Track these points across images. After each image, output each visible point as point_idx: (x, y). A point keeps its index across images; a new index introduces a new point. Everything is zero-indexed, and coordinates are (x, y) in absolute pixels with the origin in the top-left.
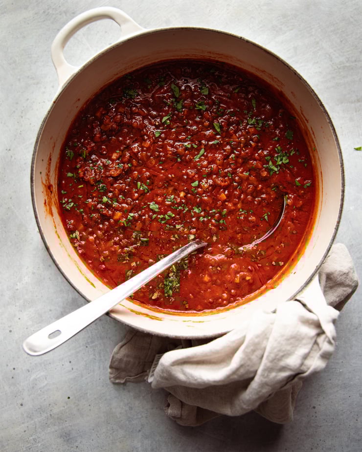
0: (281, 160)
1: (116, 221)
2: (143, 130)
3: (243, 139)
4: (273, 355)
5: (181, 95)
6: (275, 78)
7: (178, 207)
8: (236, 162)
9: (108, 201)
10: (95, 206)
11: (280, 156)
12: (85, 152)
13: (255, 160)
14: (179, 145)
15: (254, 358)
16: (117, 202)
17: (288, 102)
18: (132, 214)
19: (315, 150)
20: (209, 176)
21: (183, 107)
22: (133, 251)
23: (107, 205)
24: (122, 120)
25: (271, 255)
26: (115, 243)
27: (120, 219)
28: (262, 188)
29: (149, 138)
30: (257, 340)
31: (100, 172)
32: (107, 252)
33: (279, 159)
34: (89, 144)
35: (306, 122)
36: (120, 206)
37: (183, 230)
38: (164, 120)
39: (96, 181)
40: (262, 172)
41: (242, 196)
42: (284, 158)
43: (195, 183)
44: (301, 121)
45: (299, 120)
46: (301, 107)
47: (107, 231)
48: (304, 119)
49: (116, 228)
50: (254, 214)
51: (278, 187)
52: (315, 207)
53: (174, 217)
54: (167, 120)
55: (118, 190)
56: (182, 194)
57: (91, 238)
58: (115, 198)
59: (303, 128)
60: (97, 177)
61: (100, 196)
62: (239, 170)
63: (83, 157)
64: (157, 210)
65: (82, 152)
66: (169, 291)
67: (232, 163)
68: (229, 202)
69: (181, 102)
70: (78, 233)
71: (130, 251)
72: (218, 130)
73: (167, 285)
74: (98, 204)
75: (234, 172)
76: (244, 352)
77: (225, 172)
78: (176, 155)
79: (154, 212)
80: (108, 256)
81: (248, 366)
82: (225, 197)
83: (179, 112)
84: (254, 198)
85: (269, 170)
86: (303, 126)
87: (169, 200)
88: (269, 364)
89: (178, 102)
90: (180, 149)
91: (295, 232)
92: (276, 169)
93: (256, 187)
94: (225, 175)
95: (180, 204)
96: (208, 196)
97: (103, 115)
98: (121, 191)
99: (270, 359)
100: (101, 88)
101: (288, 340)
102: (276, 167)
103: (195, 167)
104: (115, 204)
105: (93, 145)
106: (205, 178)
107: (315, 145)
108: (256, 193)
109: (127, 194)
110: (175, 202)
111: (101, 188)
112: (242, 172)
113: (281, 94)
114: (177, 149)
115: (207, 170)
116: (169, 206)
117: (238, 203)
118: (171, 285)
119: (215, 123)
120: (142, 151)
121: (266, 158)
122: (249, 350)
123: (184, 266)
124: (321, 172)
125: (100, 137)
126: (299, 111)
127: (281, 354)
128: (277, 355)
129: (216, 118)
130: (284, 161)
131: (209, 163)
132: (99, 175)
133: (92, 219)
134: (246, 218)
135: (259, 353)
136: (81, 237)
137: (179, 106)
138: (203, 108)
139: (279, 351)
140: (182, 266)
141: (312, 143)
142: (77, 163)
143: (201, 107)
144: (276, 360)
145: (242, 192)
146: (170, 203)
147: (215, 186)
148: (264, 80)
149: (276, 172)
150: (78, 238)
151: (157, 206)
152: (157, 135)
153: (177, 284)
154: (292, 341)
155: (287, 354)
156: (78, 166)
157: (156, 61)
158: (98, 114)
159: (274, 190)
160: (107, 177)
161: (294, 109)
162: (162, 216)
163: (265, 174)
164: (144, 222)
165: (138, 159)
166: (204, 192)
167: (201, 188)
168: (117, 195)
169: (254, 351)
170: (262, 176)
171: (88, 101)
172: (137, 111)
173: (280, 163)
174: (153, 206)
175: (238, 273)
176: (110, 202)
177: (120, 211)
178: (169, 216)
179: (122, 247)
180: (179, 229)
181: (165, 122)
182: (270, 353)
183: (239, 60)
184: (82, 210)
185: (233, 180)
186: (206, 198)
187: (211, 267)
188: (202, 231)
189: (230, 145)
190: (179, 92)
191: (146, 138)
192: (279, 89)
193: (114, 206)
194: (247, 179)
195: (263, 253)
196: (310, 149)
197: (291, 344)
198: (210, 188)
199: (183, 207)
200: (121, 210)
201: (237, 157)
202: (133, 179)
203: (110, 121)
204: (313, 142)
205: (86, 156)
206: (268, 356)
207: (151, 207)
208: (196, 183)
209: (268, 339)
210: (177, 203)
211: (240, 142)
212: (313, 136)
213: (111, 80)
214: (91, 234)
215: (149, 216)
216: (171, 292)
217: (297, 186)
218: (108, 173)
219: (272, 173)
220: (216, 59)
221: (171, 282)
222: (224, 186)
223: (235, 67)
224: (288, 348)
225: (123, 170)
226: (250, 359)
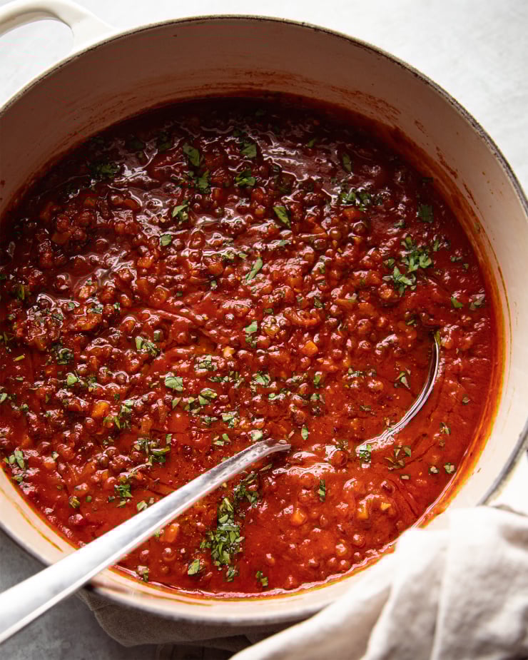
0: (417, 262)
1: (99, 420)
2: (136, 236)
3: (335, 232)
4: (456, 616)
5: (204, 162)
6: (380, 101)
7: (223, 377)
8: (328, 278)
9: (77, 382)
10: (53, 393)
11: (413, 255)
12: (24, 289)
13: (365, 268)
14: (211, 257)
15: (417, 629)
16: (98, 380)
17: (411, 146)
18: (129, 402)
19: (481, 229)
20: (278, 308)
21: (211, 184)
22: (139, 476)
23: (78, 390)
24: (92, 222)
25: (426, 452)
26: (100, 466)
27: (105, 415)
28: (387, 323)
29: (151, 249)
30: (416, 588)
31: (58, 325)
32: (84, 486)
33: (412, 261)
34: (29, 272)
35: (452, 177)
36: (104, 388)
37: (238, 423)
38: (175, 213)
39: (52, 344)
40: (383, 290)
41: (349, 343)
42: (422, 259)
43: (251, 326)
44: (443, 180)
45: (441, 181)
46: (438, 149)
47: (80, 443)
48: (448, 172)
49: (100, 434)
50: (377, 377)
51: (417, 317)
52: (500, 342)
53: (217, 398)
54: (182, 211)
55: (98, 358)
56: (228, 352)
57: (49, 460)
58: (91, 373)
59: (450, 193)
60: (52, 334)
61: (60, 373)
62: (336, 292)
63: (20, 299)
64: (180, 388)
65: (18, 289)
66: (221, 556)
67: (320, 281)
68: (325, 356)
69: (206, 174)
70: (21, 454)
71: (132, 478)
72: (285, 220)
73: (217, 543)
74: (57, 390)
75: (326, 298)
76: (394, 616)
77: (309, 300)
78: (207, 276)
79: (175, 393)
80: (86, 495)
81: (407, 650)
82: (315, 348)
83: (204, 195)
84: (373, 343)
85: (394, 285)
86: (448, 191)
87: (202, 365)
88: (451, 639)
89: (201, 176)
90: (213, 264)
91: (466, 401)
92: (409, 282)
93: (374, 322)
94: (311, 304)
95: (224, 371)
96: (280, 349)
97: (55, 214)
98: (104, 359)
99: (453, 624)
100: (47, 164)
101: (484, 577)
102: (409, 276)
103: (247, 294)
104: (94, 386)
105: (38, 273)
106: (270, 314)
107: (477, 220)
108: (375, 333)
109: (116, 363)
110: (216, 368)
111: (61, 356)
112: (342, 296)
113: (397, 135)
114: (207, 264)
115: (271, 299)
116: (204, 378)
117: (343, 356)
118: (225, 540)
119: (278, 208)
120: (140, 275)
121: (386, 262)
122: (403, 611)
123: (249, 496)
124: (499, 269)
125: (51, 259)
126: (436, 159)
127: (474, 611)
128: (465, 615)
129: (278, 199)
130: (421, 264)
131: (275, 284)
132: (56, 332)
133: (46, 421)
134: (363, 386)
135: (424, 618)
136: (26, 461)
137: (203, 184)
138: (251, 181)
139: (469, 603)
140: (245, 497)
141: (472, 220)
142: (9, 312)
143: (245, 180)
144: (466, 625)
145: (348, 334)
146: (205, 370)
147: (291, 328)
148: (360, 117)
149: (409, 286)
150: (22, 463)
151: (180, 380)
152: (165, 242)
153: (237, 538)
154: (492, 579)
155: (488, 612)
156: (12, 317)
157: (149, 105)
158: (45, 215)
159: (412, 325)
160: (72, 333)
161: (427, 160)
162: (191, 400)
163: (388, 293)
164: (155, 416)
165: (131, 293)
166: (273, 341)
167: (265, 335)
168: (96, 367)
169: (414, 613)
170: (384, 300)
171: (21, 190)
172: (121, 200)
173: (415, 268)
174: (171, 380)
175: (363, 497)
176: (83, 383)
177: (103, 398)
178: (206, 397)
179: (115, 473)
180: (229, 421)
181: (179, 215)
182: (450, 610)
183: (307, 81)
184: (25, 406)
185: (327, 313)
186: (276, 354)
187: (304, 492)
188: (277, 421)
189: (312, 245)
190: (200, 156)
191: (144, 249)
192: (391, 124)
193: (90, 389)
194: (355, 308)
195: (408, 451)
196: (469, 233)
197: (491, 587)
198: (282, 332)
199: (233, 377)
200: (107, 396)
201: (329, 266)
202: (126, 332)
203: (69, 224)
204: (474, 215)
205: (26, 296)
206: (447, 619)
207: (167, 384)
208: (254, 326)
209: (438, 584)
210: (219, 370)
211: (330, 239)
212: (470, 201)
213: (66, 148)
214: (48, 452)
215: (165, 402)
216: (227, 556)
217: (457, 309)
218: (72, 326)
219: (401, 290)
220: (264, 88)
221: (225, 534)
222: (310, 325)
223: (301, 99)
224: (488, 596)
225: (104, 316)
226: (407, 633)
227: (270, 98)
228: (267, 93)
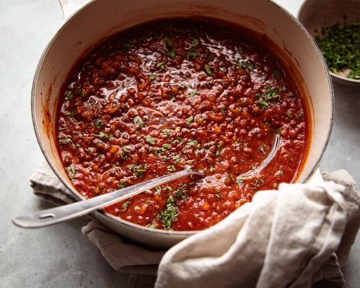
0: (271, 95)
1: (113, 155)
2: (139, 74)
3: (233, 79)
4: (281, 226)
5: (174, 44)
6: (258, 20)
7: (174, 140)
8: (228, 100)
9: (104, 136)
10: (92, 140)
11: (269, 92)
12: (84, 92)
13: (246, 96)
14: (174, 86)
15: (261, 233)
16: (114, 136)
17: (271, 43)
18: (128, 147)
19: (302, 80)
20: (203, 110)
21: (176, 54)
22: (130, 181)
23: (105, 140)
24: (118, 67)
25: (271, 182)
26: (112, 175)
27: (116, 152)
28: (255, 123)
29: (145, 80)
30: (262, 213)
31: (98, 110)
32: (103, 184)
33: (269, 95)
34: (87, 86)
35: (290, 56)
36: (117, 140)
37: (180, 161)
38: (158, 66)
39: (95, 118)
40: (254, 107)
41: (236, 130)
42: (273, 94)
43: (190, 118)
44: (286, 59)
45: (284, 60)
46: (283, 42)
47: (102, 164)
48: (288, 54)
49: (113, 159)
50: (249, 146)
51: (269, 121)
52: (310, 132)
53: (170, 149)
54: (162, 65)
55: (115, 126)
56: (178, 129)
57: (87, 170)
58: (112, 132)
60: (95, 113)
61: (96, 132)
62: (232, 106)
63: (82, 97)
64: (153, 143)
65: (81, 92)
66: (166, 222)
67: (224, 101)
68: (224, 135)
69: (174, 50)
70: (74, 167)
71: (126, 182)
72: (210, 72)
73: (165, 216)
74: (94, 139)
75: (227, 108)
76: (250, 225)
77: (219, 109)
78: (171, 94)
79: (151, 145)
80: (103, 188)
81: (256, 243)
82: (220, 130)
83: (172, 59)
84: (248, 131)
85: (259, 105)
86: (288, 64)
87: (165, 133)
88: (277, 238)
89: (172, 51)
90: (174, 89)
91: (292, 160)
92: (267, 104)
93: (249, 121)
94: (219, 110)
95: (175, 137)
96: (203, 129)
97: (103, 61)
98: (119, 127)
99: (279, 231)
100: (101, 40)
101: (295, 210)
102: (267, 101)
103: (189, 103)
104: (112, 138)
105: (91, 87)
106: (199, 113)
107: (301, 76)
108: (249, 126)
109: (123, 129)
110: (171, 135)
111: (98, 124)
112: (234, 108)
113: (265, 38)
114: (171, 88)
115: (200, 107)
116: (165, 139)
117: (233, 135)
118: (169, 215)
119: (206, 67)
120: (139, 91)
121: (257, 95)
122: (255, 223)
123: (182, 196)
124: (310, 97)
125: (98, 81)
126: (282, 48)
127: (289, 225)
128: (285, 226)
129: (207, 63)
130: (273, 96)
131: (203, 100)
132: (97, 112)
133: (88, 153)
134: (242, 149)
135: (264, 229)
136: (76, 170)
137: (173, 55)
138: (195, 55)
139: (287, 221)
140: (180, 196)
141: (298, 76)
142: (76, 102)
143: (192, 53)
144: (285, 232)
145: (236, 125)
146: (166, 136)
147: (209, 120)
148: (248, 30)
149: (267, 106)
150: (74, 171)
151: (154, 139)
152: (152, 78)
153: (175, 214)
154: (299, 212)
155: (296, 227)
156: (77, 104)
157: (151, 19)
158: (98, 62)
159: (267, 125)
160: (104, 114)
161: (278, 49)
162: (158, 149)
163: (256, 109)
164: (140, 154)
165: (134, 99)
166: (200, 125)
167: (197, 122)
168: (114, 130)
169: (260, 225)
170: (254, 111)
171: (88, 50)
172: (133, 58)
173: (270, 98)
174: (149, 138)
176: (107, 137)
177: (116, 144)
178: (165, 148)
179: (118, 178)
180: (176, 160)
181: (160, 67)
182: (278, 224)
183: (224, 11)
184: (78, 145)
185: (227, 115)
186: (201, 131)
187: (210, 194)
188: (199, 162)
189: (222, 84)
190: (172, 42)
191: (142, 80)
192: (263, 33)
193: (110, 140)
194: (240, 114)
195: (263, 181)
196: (297, 84)
197: (298, 215)
198: (204, 122)
199: (179, 140)
200: (118, 144)
201: (229, 94)
202: (130, 115)
203: (108, 66)
204: (299, 73)
205: (85, 96)
206: (276, 228)
207: (147, 140)
208: (191, 118)
209: (272, 214)
210: (173, 136)
211: (230, 82)
212: (297, 67)
213: (110, 34)
214: (86, 166)
215: (145, 148)
216: (169, 222)
217: (289, 118)
218: (105, 111)
219: (263, 108)
220: (204, 15)
221: (169, 212)
222: (218, 120)
224: (297, 219)
225: (120, 108)
226: (256, 234)
227: (206, 20)
228: (205, 18)
